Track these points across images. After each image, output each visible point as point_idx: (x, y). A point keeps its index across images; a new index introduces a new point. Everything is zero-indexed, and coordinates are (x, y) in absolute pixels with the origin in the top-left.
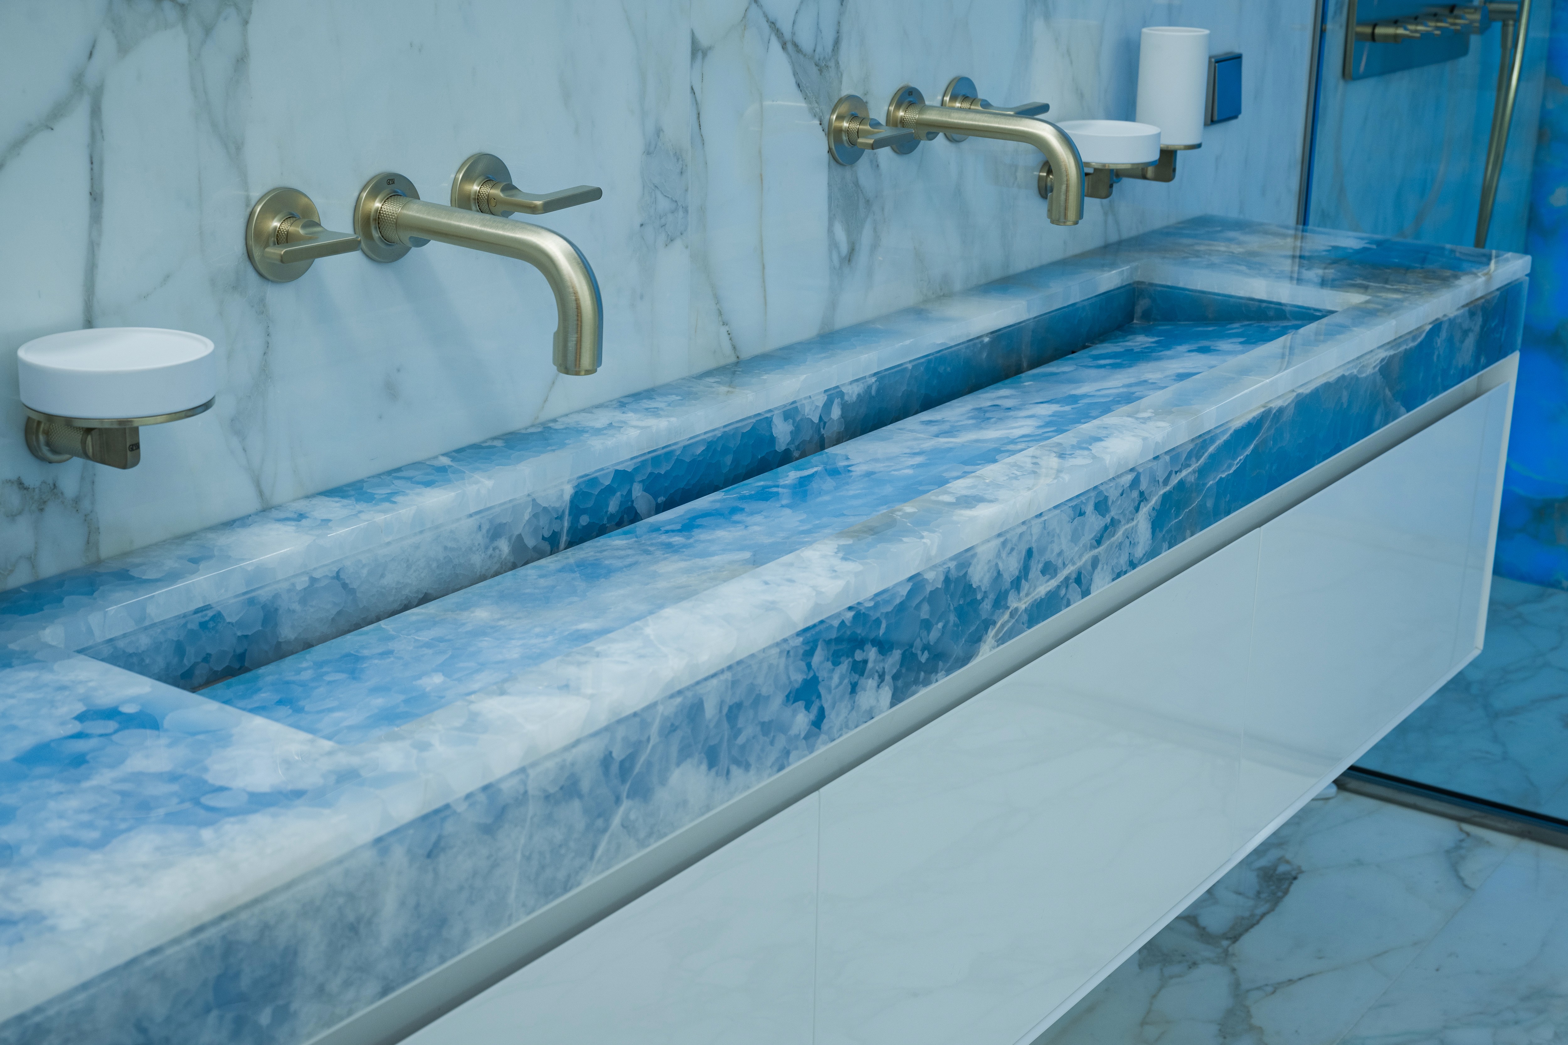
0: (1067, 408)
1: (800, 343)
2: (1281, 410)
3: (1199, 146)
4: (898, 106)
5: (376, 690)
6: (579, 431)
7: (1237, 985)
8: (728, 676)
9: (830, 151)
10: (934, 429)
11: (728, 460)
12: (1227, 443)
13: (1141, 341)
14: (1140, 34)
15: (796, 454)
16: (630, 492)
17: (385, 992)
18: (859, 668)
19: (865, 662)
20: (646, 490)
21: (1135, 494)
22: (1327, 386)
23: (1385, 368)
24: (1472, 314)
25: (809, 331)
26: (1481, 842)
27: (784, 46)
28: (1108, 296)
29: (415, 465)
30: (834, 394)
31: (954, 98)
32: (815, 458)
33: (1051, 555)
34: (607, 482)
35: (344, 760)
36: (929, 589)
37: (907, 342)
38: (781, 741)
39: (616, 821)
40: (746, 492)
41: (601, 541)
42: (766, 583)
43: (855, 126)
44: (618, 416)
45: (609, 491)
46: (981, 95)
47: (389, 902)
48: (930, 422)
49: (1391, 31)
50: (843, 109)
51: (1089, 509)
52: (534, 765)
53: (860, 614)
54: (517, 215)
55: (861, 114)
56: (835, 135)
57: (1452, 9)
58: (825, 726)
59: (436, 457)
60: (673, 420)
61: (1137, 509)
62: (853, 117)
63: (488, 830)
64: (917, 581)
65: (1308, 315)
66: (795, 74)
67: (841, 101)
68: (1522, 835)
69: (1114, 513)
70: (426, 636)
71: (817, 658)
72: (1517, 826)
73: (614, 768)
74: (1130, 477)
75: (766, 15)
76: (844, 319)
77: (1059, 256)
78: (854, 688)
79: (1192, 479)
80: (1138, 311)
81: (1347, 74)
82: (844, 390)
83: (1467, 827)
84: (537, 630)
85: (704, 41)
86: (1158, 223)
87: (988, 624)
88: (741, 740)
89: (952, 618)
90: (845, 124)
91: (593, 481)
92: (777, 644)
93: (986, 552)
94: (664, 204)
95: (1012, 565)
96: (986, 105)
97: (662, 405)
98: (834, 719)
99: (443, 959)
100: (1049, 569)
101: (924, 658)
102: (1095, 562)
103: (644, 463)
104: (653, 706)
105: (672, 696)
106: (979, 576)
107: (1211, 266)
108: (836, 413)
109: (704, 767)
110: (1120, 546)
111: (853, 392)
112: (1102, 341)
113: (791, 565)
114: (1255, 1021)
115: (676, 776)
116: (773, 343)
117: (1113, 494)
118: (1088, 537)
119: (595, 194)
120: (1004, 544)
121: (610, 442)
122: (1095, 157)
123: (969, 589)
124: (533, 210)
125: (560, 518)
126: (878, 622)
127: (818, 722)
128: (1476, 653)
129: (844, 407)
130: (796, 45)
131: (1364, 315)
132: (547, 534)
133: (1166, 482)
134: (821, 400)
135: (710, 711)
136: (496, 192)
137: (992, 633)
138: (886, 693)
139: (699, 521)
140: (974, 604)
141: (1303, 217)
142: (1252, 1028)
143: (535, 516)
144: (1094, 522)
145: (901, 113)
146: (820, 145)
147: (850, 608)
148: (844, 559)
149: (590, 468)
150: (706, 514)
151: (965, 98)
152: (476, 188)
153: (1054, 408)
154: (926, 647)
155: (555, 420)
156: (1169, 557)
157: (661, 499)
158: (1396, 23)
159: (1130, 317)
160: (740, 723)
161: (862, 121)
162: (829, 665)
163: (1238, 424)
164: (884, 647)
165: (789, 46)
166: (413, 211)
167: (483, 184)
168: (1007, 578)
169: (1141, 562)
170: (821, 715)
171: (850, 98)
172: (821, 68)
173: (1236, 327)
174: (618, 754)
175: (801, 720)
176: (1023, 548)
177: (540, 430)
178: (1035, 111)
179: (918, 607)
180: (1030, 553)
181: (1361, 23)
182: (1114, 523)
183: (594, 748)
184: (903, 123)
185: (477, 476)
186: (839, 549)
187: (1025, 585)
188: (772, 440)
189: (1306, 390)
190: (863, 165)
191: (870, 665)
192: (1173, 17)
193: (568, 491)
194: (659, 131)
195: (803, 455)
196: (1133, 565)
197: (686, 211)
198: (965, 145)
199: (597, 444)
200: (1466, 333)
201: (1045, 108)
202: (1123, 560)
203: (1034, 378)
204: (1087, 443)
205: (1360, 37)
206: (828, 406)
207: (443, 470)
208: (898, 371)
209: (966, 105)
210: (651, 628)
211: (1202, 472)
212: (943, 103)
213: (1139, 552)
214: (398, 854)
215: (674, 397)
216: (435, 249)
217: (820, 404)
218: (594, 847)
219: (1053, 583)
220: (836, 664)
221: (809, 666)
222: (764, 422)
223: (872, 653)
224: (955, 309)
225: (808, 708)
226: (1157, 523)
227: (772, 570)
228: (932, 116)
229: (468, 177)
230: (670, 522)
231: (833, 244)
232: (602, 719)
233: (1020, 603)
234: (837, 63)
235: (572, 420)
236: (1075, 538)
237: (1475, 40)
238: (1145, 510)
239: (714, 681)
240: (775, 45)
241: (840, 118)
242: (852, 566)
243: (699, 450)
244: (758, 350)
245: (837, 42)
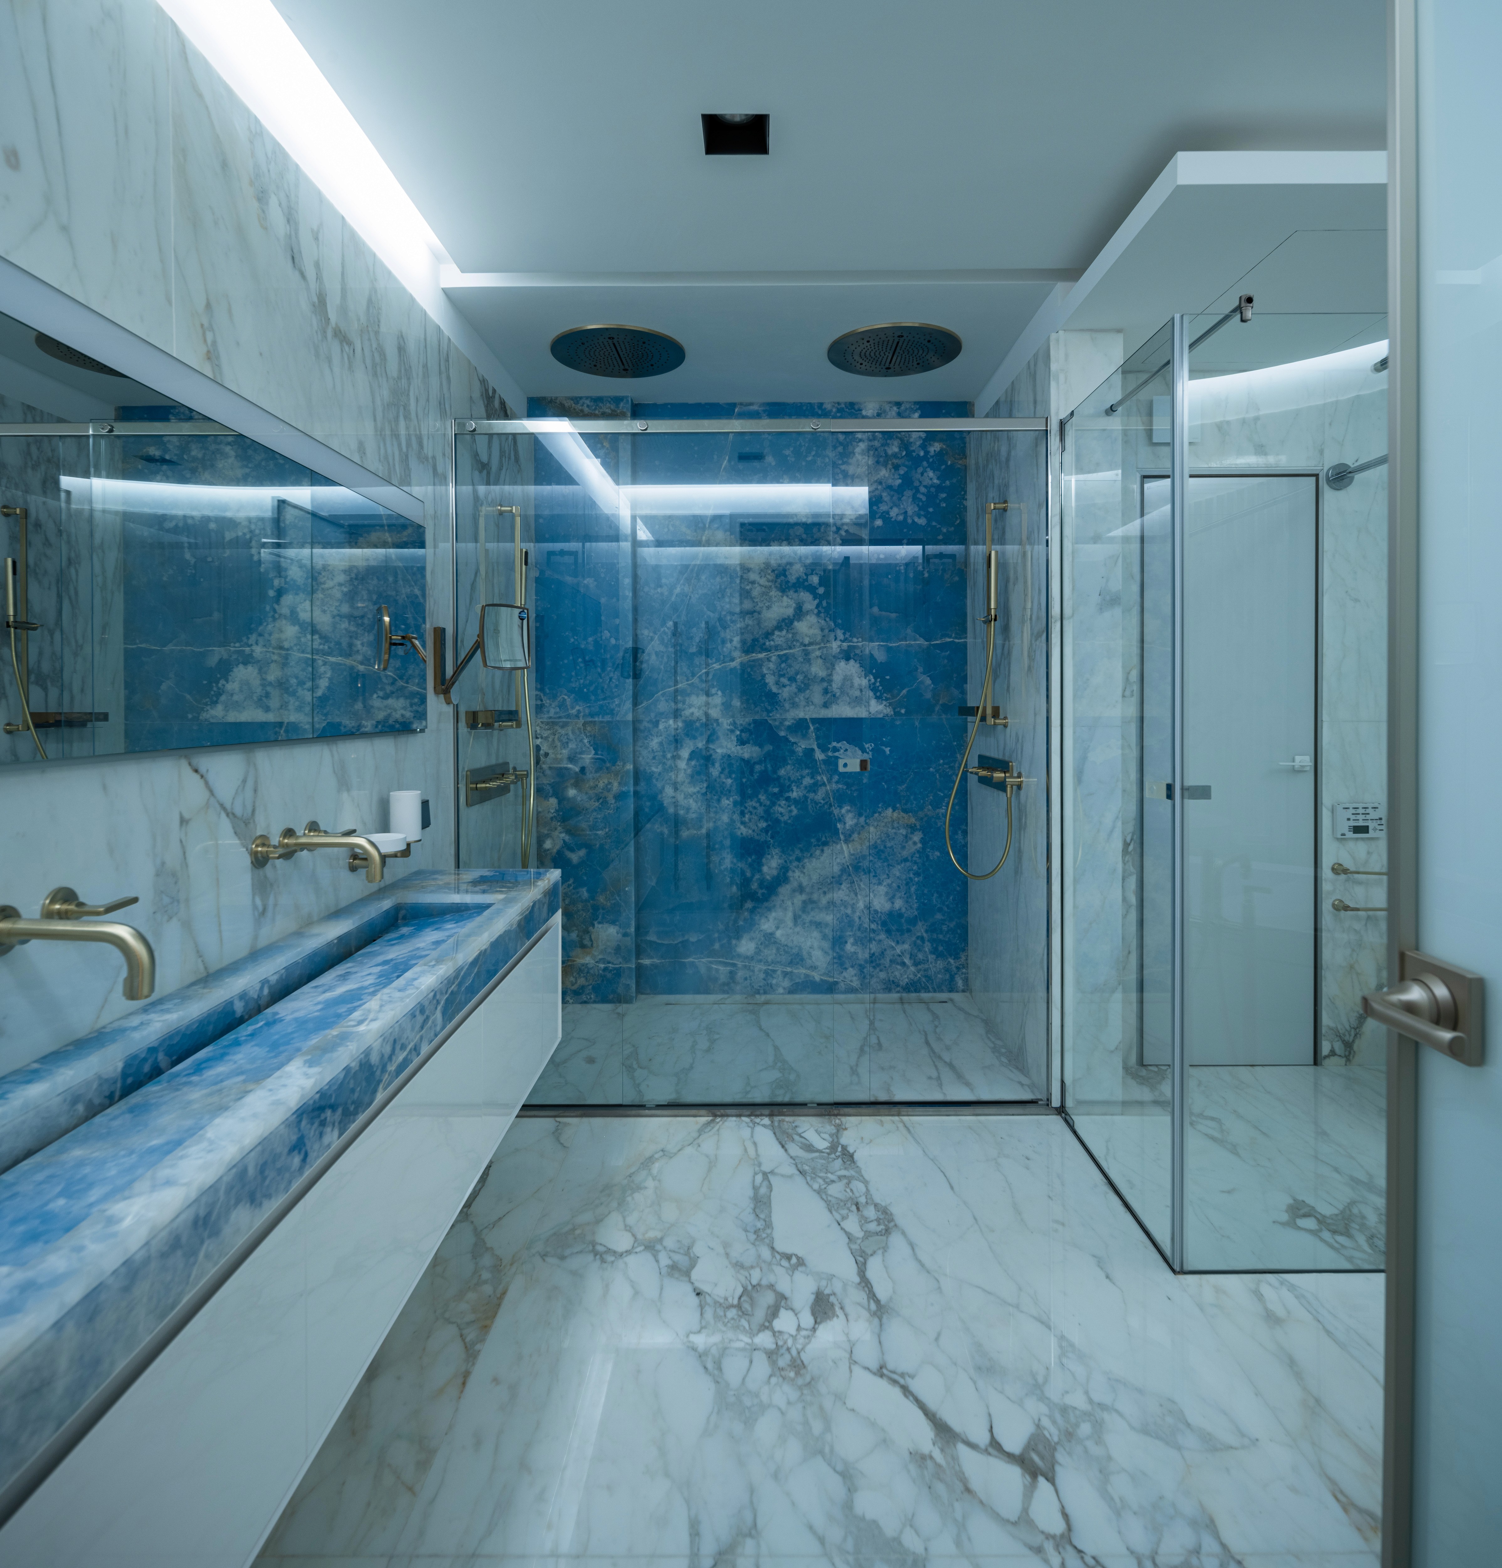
0: (386, 967)
1: (240, 959)
2: (486, 950)
3: (420, 840)
4: (284, 837)
5: (15, 1222)
6: (123, 1031)
7: (475, 1229)
8: (259, 1148)
9: (252, 862)
10: (320, 990)
11: (211, 1028)
12: (468, 969)
13: (405, 930)
14: (389, 796)
15: (246, 1017)
16: (156, 1058)
17: (58, 1428)
18: (323, 1124)
19: (326, 1119)
20: (166, 1055)
21: (435, 1002)
22: (500, 936)
23: (519, 924)
24: (545, 896)
25: (244, 953)
26: (566, 1124)
27: (228, 815)
28: (387, 912)
29: (15, 1072)
30: (265, 982)
31: (310, 831)
32: (260, 1017)
33: (403, 1041)
34: (143, 1056)
35: (20, 1276)
36: (353, 1071)
37: (299, 950)
38: (287, 1175)
39: (202, 1254)
40: (226, 1043)
41: (144, 1090)
42: (270, 1090)
43: (265, 849)
44: (144, 1017)
45: (145, 1060)
46: (322, 828)
47: (63, 1363)
48: (316, 987)
49: (483, 785)
50: (258, 842)
51: (418, 1013)
52: (153, 1238)
53: (322, 1094)
54: (85, 918)
55: (266, 843)
56: (254, 855)
57: (503, 775)
58: (308, 1160)
59: (28, 1065)
60: (180, 1013)
61: (436, 1008)
62: (263, 845)
63: (126, 1289)
64: (347, 1069)
65: (481, 908)
66: (234, 828)
67: (257, 838)
68: (581, 1116)
69: (427, 1013)
70: (39, 1177)
71: (304, 1123)
72: (579, 1112)
73: (200, 1223)
74: (432, 994)
75: (218, 801)
76: (262, 943)
77: (359, 897)
78: (321, 1135)
79: (456, 989)
80: (400, 916)
81: (468, 804)
82: (270, 979)
83: (558, 1119)
84: (123, 1153)
85: (186, 816)
86: (400, 876)
87: (379, 1081)
88: (267, 1182)
89: (364, 1084)
90: (260, 849)
91: (134, 1057)
92: (283, 1123)
93: (376, 1045)
94: (166, 900)
95: (388, 1049)
96: (325, 832)
97: (170, 1006)
98: (312, 1155)
99: (97, 1388)
100: (403, 1047)
101: (352, 1108)
102: (421, 1038)
103: (164, 1040)
104: (221, 1178)
105: (230, 1169)
106: (374, 1059)
107: (431, 892)
108: (266, 991)
109: (248, 1205)
110: (431, 1028)
111: (274, 979)
112: (387, 933)
113: (280, 1077)
114: (488, 1245)
115: (234, 1216)
116: (226, 962)
117: (426, 1003)
118: (418, 1026)
119: (135, 900)
120: (384, 1040)
121: (145, 1033)
122: (384, 850)
123: (370, 1066)
124: (98, 914)
125: (115, 1082)
126: (331, 1096)
127: (304, 1160)
128: (559, 1040)
129: (270, 987)
130: (233, 814)
131: (508, 902)
132: (107, 1094)
133: (446, 993)
134: (258, 987)
135: (251, 1171)
136: (72, 907)
137: (381, 1086)
138: (336, 1133)
139: (203, 1066)
140: (373, 1074)
141: (458, 866)
142: (487, 1249)
143: (100, 1085)
144: (420, 1019)
145: (286, 841)
146: (247, 860)
147: (317, 1093)
148: (310, 1066)
149: (133, 1049)
150: (208, 1060)
151: (315, 830)
152: (57, 907)
153: (379, 968)
154: (353, 1102)
155: (104, 1027)
156: (450, 1027)
157: (174, 1058)
158: (484, 782)
159: (397, 919)
160: (267, 1173)
161: (269, 846)
162: (309, 1126)
163: (471, 959)
164: (333, 1107)
165: (231, 815)
166: (21, 925)
167: (62, 904)
168: (386, 1056)
169: (439, 1033)
170: (306, 1155)
171: (261, 836)
172: (246, 824)
173: (448, 917)
174: (202, 1213)
175: (297, 1160)
176: (392, 1040)
177: (96, 1034)
178: (350, 833)
179: (348, 1083)
180: (395, 1041)
181: (471, 783)
182: (428, 1018)
183: (189, 1215)
184: (287, 845)
185: (62, 1070)
186: (305, 1062)
187: (394, 1058)
188: (234, 1012)
189: (493, 939)
190: (268, 866)
191: (328, 1119)
192: (401, 787)
193: (120, 1065)
194: (163, 864)
195: (250, 1017)
196: (436, 1035)
197: (178, 901)
198: (315, 852)
199: (136, 1035)
200: (544, 904)
201: (354, 831)
202: (432, 1034)
203: (363, 955)
204: (410, 982)
205: (472, 789)
206: (262, 989)
207: (35, 1071)
208: (296, 964)
209: (316, 834)
210: (210, 1133)
211: (460, 985)
212: (304, 834)
213: (438, 1028)
214: (70, 1327)
215: (176, 1001)
216: (34, 943)
217: (258, 988)
218: (189, 1276)
219: (405, 1053)
220: (312, 1124)
221: (299, 1130)
222: (230, 1003)
223: (329, 1113)
224: (316, 930)
225: (299, 1153)
226: (444, 1013)
227: (270, 1082)
228: (303, 840)
229: (53, 901)
230: (185, 1069)
231: (255, 907)
232: (193, 1195)
233: (392, 1068)
234: (254, 821)
235: (116, 1025)
236: (413, 1029)
237: (512, 786)
238: (439, 1008)
239: (253, 1154)
240: (223, 815)
241: (257, 846)
242: (315, 1070)
243: (195, 1027)
244: (218, 966)
245: (253, 811)
